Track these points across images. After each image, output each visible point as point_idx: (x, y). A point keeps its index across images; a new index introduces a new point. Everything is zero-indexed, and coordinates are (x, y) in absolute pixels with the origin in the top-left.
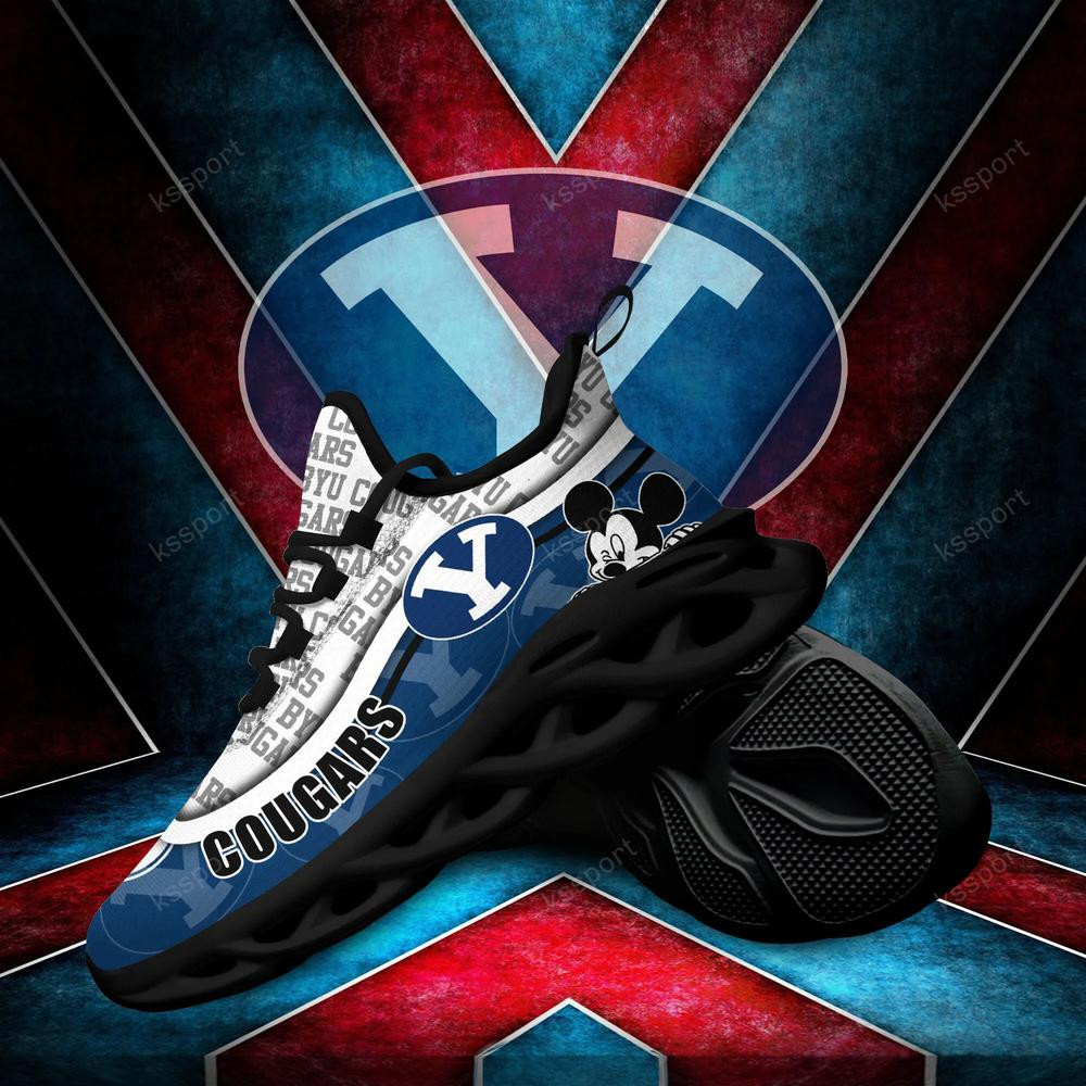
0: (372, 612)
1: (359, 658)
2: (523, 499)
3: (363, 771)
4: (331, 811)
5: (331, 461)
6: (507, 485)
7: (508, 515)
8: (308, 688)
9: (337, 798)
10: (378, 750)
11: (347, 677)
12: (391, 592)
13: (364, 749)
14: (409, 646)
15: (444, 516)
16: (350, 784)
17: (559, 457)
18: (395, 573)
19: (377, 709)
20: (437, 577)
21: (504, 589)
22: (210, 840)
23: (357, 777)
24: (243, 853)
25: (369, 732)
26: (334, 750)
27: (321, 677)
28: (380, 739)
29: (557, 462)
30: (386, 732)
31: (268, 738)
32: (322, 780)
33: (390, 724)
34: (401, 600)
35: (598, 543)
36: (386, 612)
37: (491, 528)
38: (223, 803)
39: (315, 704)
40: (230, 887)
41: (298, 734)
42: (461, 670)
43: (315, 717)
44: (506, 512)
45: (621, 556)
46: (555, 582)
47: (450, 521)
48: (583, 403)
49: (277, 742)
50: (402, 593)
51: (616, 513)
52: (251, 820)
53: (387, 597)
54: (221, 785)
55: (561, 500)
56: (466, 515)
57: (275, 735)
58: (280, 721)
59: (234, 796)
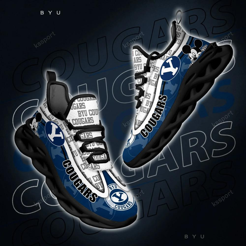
0: (155, 80)
1: (156, 89)
2: (175, 52)
3: (163, 109)
4: (160, 118)
5: (138, 62)
6: (172, 51)
7: (174, 56)
8: (149, 97)
9: (160, 115)
10: (164, 104)
11: (155, 93)
12: (158, 75)
13: (162, 105)
14: (164, 84)
15: (163, 59)
16: (161, 112)
17: (179, 43)
18: (157, 72)
19: (162, 97)
20: (165, 70)
21: (177, 68)
22: (141, 131)
23: (162, 110)
24: (148, 132)
25: (162, 101)
26: (157, 107)
27: (150, 94)
28: (164, 102)
29: (179, 44)
30: (164, 100)
31: (145, 109)
32: (156, 113)
33: (165, 99)
34: (160, 76)
35: (190, 55)
36: (158, 79)
37: (171, 59)
38: (141, 124)
39: (151, 100)
40: (148, 139)
41: (150, 106)
42: (174, 85)
43: (152, 102)
44: (173, 55)
45: (195, 56)
46: (185, 64)
47: (164, 60)
48: (179, 33)
49: (147, 109)
50: (160, 75)
51: (191, 49)
52: (147, 125)
53: (157, 77)
54: (140, 121)
55: (182, 50)
56: (166, 58)
57: (146, 108)
58: (146, 105)
59: (143, 122)
